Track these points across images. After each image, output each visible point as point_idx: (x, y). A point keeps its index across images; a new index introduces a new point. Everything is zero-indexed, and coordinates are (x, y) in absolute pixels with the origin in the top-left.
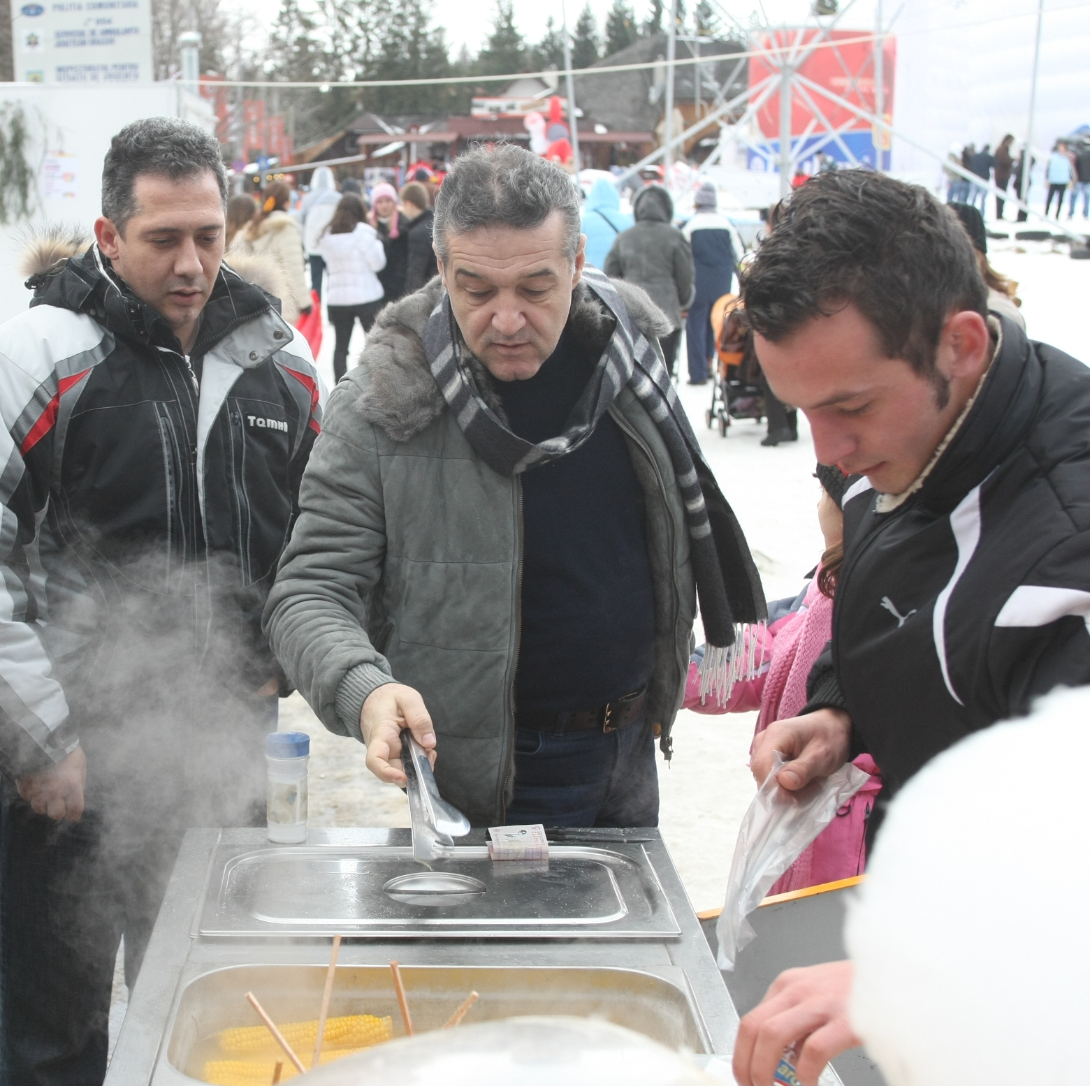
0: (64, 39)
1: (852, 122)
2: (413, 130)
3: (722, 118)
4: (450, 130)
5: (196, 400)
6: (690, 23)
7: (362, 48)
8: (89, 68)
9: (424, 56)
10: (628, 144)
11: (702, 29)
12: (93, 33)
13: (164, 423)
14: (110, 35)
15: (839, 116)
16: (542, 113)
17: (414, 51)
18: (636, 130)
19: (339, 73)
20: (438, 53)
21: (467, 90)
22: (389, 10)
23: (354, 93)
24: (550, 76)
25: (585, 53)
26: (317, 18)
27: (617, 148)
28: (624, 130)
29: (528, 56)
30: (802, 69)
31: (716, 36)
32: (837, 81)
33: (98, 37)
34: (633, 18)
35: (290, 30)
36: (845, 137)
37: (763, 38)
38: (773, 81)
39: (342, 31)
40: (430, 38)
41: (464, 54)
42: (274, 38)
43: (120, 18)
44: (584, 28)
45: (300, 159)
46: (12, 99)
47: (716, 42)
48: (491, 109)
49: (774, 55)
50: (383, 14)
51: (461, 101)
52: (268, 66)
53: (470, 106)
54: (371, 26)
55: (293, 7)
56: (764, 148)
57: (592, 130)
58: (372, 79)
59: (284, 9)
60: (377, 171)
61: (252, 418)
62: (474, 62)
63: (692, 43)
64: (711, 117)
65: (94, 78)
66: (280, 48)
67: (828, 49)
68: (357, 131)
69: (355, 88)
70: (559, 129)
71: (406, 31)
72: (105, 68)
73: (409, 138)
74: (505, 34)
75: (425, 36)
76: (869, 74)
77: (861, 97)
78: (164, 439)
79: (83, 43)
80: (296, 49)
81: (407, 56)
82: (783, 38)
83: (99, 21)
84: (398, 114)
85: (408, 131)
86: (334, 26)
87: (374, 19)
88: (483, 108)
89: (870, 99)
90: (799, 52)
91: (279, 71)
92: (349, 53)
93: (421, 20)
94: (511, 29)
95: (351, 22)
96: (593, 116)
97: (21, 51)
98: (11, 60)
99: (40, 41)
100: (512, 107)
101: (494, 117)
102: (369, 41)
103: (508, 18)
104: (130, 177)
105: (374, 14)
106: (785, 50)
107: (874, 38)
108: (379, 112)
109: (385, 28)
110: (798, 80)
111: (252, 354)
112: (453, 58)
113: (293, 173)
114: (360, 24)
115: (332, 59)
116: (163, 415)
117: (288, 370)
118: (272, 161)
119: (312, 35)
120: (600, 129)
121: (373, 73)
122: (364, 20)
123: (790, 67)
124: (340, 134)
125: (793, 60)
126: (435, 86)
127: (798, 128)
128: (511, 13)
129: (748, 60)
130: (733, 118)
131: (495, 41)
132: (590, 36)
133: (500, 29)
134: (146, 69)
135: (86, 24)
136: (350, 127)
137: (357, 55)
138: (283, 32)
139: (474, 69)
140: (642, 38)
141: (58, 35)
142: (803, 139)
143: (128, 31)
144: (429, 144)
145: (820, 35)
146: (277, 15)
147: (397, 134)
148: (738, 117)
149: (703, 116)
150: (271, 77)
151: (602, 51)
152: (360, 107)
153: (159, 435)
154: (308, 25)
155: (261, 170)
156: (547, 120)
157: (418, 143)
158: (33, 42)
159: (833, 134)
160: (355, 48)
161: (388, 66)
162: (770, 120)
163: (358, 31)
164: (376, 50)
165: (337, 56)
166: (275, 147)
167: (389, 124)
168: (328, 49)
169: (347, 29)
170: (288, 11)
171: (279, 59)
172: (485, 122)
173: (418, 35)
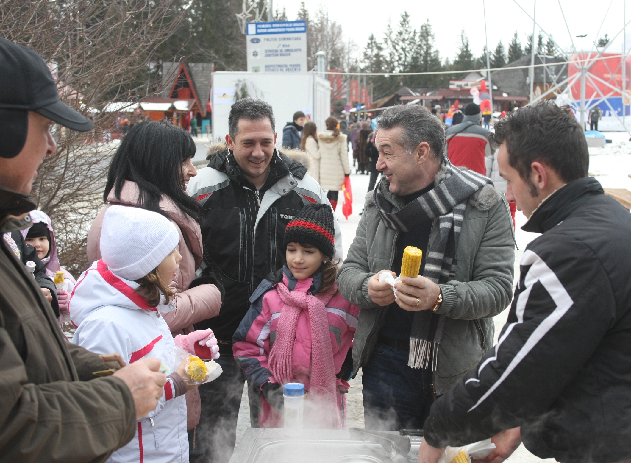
0: (269, 53)
1: (612, 93)
2: (424, 95)
3: (555, 91)
4: (440, 95)
5: (258, 208)
6: (544, 50)
7: (403, 59)
8: (280, 66)
9: (429, 62)
10: (517, 101)
11: (550, 52)
12: (281, 51)
13: (242, 217)
14: (288, 52)
15: (606, 91)
16: (477, 88)
17: (425, 60)
18: (520, 95)
19: (393, 69)
20: (435, 62)
21: (448, 78)
22: (415, 43)
23: (399, 78)
24: (483, 71)
25: (499, 62)
26: (384, 46)
27: (512, 103)
28: (515, 95)
29: (475, 63)
30: (590, 70)
31: (556, 55)
32: (606, 76)
33: (284, 52)
34: (520, 47)
35: (372, 51)
36: (609, 100)
37: (574, 57)
38: (578, 75)
39: (395, 51)
40: (432, 55)
41: (447, 62)
42: (365, 54)
43: (293, 45)
44: (499, 51)
45: (375, 106)
46: (241, 79)
47: (556, 57)
48: (457, 86)
49: (577, 63)
50: (412, 45)
51: (444, 82)
52: (362, 66)
53: (449, 84)
54: (407, 49)
55: (373, 41)
56: (573, 104)
57: (501, 95)
58: (408, 72)
59: (370, 42)
61: (282, 215)
62: (451, 65)
63: (542, 58)
64: (550, 91)
65: (282, 70)
66: (368, 58)
67: (601, 60)
68: (400, 94)
69: (400, 76)
70: (485, 94)
71: (422, 52)
72: (286, 66)
73: (422, 98)
74: (465, 53)
75: (430, 54)
76: (620, 72)
77: (616, 82)
78: (241, 222)
79: (277, 55)
80: (374, 59)
81: (422, 62)
82: (582, 56)
83: (284, 46)
84: (418, 88)
85: (422, 95)
86: (391, 49)
87: (408, 47)
88: (454, 85)
89: (620, 83)
90: (589, 62)
91: (367, 68)
92: (397, 61)
93: (429, 47)
94: (467, 51)
95: (398, 47)
96: (501, 89)
97: (250, 58)
98: (246, 62)
99: (258, 54)
100: (467, 85)
101: (459, 89)
102: (406, 56)
103: (467, 47)
104: (237, 119)
105: (409, 44)
106: (583, 61)
107: (623, 56)
108: (409, 86)
109: (413, 50)
110: (588, 74)
111: (284, 190)
112: (443, 64)
113: (371, 112)
114: (403, 49)
115: (390, 63)
116: (243, 213)
117: (304, 196)
118: (362, 107)
119: (382, 53)
120: (505, 95)
121: (408, 69)
122: (404, 47)
123: (585, 69)
124: (393, 96)
125: (586, 66)
126: (435, 75)
127: (588, 96)
128: (468, 44)
129: (567, 65)
130: (560, 91)
131: (460, 56)
132: (501, 55)
133: (463, 51)
134: (304, 66)
135: (278, 47)
136: (397, 93)
137: (400, 62)
138: (369, 52)
139: (451, 68)
140: (524, 55)
141: (266, 51)
142: (590, 100)
143: (296, 50)
144: (431, 101)
145: (598, 55)
146: (367, 44)
147: (417, 96)
148: (562, 91)
149: (547, 90)
150: (362, 71)
151: (507, 61)
152: (401, 84)
153: (239, 220)
154: (380, 49)
155: (357, 110)
156: (480, 91)
157: (425, 100)
158: (255, 54)
159: (604, 98)
160: (400, 59)
161: (414, 66)
162: (576, 92)
163: (401, 51)
164: (409, 59)
165: (392, 62)
166: (364, 101)
167: (414, 91)
168: (388, 59)
169: (397, 50)
170: (372, 43)
171: (367, 63)
172: (455, 91)
173: (427, 53)
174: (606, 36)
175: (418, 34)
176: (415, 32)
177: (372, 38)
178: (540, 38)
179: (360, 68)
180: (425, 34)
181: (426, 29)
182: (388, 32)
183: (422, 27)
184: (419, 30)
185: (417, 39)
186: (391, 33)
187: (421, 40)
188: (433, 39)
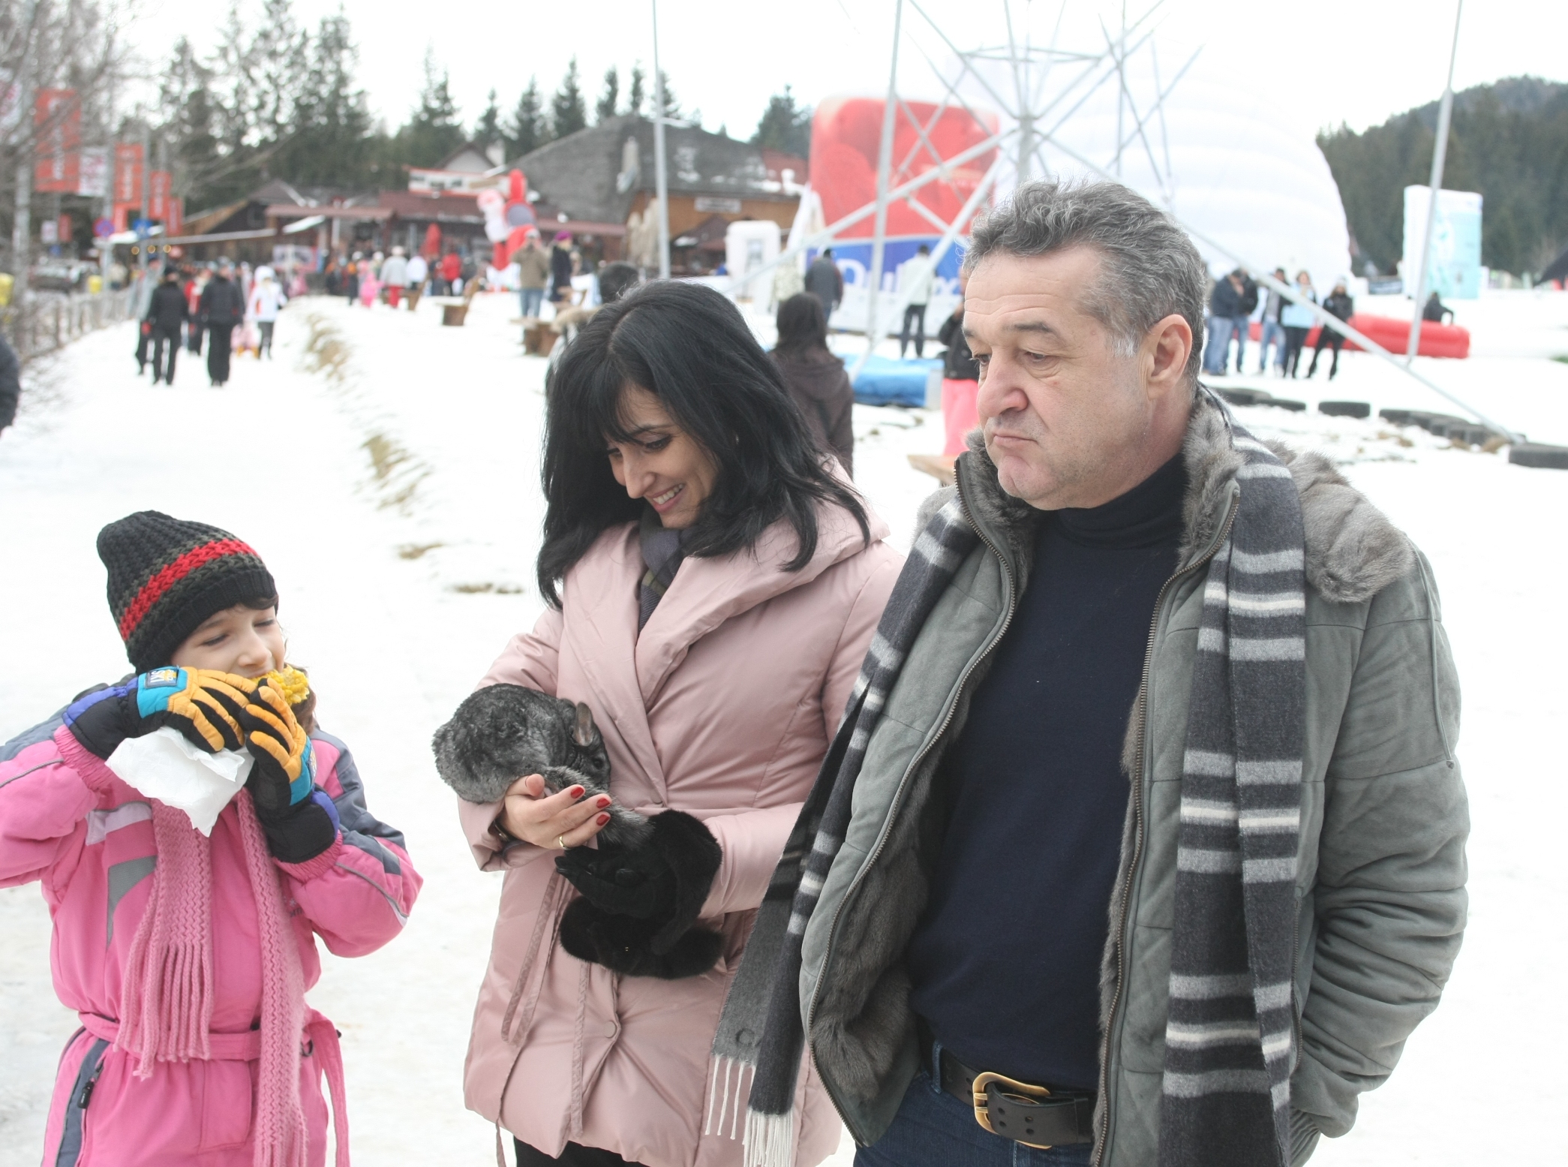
2: (335, 204)
4: (382, 206)
7: (271, 107)
9: (343, 122)
10: (596, 237)
16: (500, 191)
17: (331, 113)
18: (601, 220)
19: (242, 131)
20: (358, 121)
22: (304, 66)
23: (258, 157)
24: (496, 154)
25: (528, 134)
26: (216, 67)
28: (588, 220)
35: (184, 83)
39: (247, 84)
40: (352, 101)
42: (165, 91)
44: (528, 104)
45: (191, 229)
48: (433, 184)
50: (297, 69)
52: (155, 121)
53: (408, 178)
54: (282, 81)
55: (187, 56)
57: (553, 218)
60: (290, 250)
66: (172, 103)
68: (265, 201)
69: (261, 151)
70: (520, 210)
71: (324, 91)
73: (329, 212)
75: (346, 98)
80: (190, 103)
81: (323, 120)
84: (315, 185)
85: (328, 204)
86: (237, 76)
87: (287, 74)
88: (424, 182)
91: (169, 126)
92: (255, 110)
93: (342, 80)
94: (446, 99)
95: (256, 72)
96: (553, 201)
100: (458, 184)
101: (436, 194)
102: (279, 98)
103: (444, 86)
105: (287, 67)
108: (290, 180)
109: (299, 84)
113: (183, 247)
114: (269, 77)
115: (234, 115)
118: (155, 230)
119: (211, 87)
120: (563, 219)
121: (284, 136)
122: (274, 74)
124: (242, 203)
128: (445, 83)
136: (255, 196)
137: (265, 114)
138: (176, 88)
144: (352, 223)
146: (169, 65)
147: (313, 208)
150: (156, 133)
151: (550, 131)
152: (265, 175)
154: (206, 76)
155: (142, 239)
156: (506, 200)
157: (343, 219)
160: (262, 106)
163: (265, 85)
164: (288, 110)
165: (239, 113)
166: (158, 210)
167: (304, 194)
168: (229, 103)
169: (253, 81)
170: (184, 61)
171: (169, 113)
172: (425, 200)
173: (337, 96)
174: (788, 88)
175: (314, 42)
176: (304, 35)
177: (183, 49)
178: (638, 78)
179: (148, 126)
180: (334, 42)
181: (337, 31)
182: (229, 29)
183: (324, 24)
184: (314, 32)
185: (311, 55)
186: (238, 31)
187: (321, 60)
188: (355, 57)
